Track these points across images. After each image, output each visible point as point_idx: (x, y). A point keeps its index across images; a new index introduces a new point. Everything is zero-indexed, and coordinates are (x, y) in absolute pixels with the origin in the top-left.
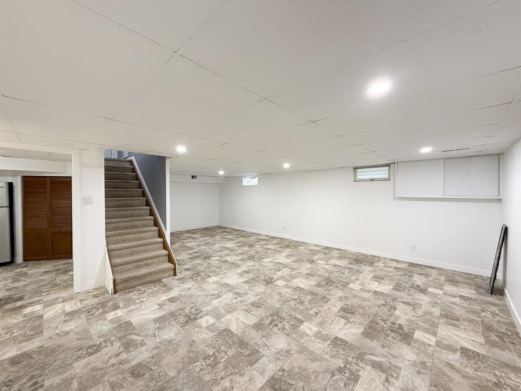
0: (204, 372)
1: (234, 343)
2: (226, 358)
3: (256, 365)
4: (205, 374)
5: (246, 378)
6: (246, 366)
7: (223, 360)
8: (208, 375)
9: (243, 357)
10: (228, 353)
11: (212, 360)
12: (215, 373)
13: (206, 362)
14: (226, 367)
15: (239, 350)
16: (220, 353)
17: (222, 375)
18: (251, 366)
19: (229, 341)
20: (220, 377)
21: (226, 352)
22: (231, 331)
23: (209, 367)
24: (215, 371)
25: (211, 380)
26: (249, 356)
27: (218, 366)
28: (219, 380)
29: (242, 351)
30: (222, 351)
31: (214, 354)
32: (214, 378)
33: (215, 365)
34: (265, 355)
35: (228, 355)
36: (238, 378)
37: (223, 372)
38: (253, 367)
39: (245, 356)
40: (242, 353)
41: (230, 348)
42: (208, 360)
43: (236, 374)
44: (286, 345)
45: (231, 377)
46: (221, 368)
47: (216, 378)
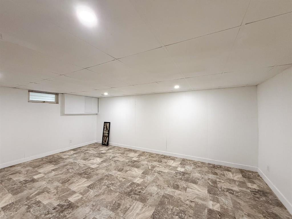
0: (190, 214)
1: (163, 208)
2: (175, 208)
3: (172, 195)
4: (191, 214)
5: (180, 196)
6: (174, 198)
7: (177, 209)
8: (190, 212)
9: (171, 201)
10: (172, 208)
11: (181, 214)
12: (187, 209)
13: (184, 217)
14: (180, 206)
15: (167, 204)
16: (174, 212)
17: (185, 205)
18: (173, 196)
19: (162, 211)
20: (187, 206)
21: (172, 210)
22: (154, 213)
23: (186, 213)
24: (186, 209)
25: (191, 209)
26: (168, 198)
27: (183, 209)
28: (188, 206)
29: (167, 202)
30: (172, 212)
31: (177, 215)
32: (189, 208)
33: (183, 211)
34: (164, 193)
35: (173, 208)
36: (182, 199)
37: (184, 206)
38: (173, 195)
39: (169, 200)
40: (168, 202)
41: (167, 209)
42: (182, 216)
43: (181, 200)
44: (154, 187)
45: (184, 202)
46: (182, 207)
47: (188, 207)
